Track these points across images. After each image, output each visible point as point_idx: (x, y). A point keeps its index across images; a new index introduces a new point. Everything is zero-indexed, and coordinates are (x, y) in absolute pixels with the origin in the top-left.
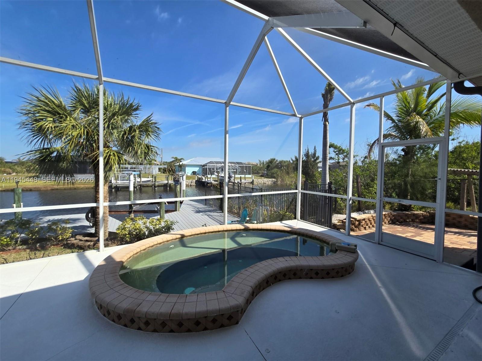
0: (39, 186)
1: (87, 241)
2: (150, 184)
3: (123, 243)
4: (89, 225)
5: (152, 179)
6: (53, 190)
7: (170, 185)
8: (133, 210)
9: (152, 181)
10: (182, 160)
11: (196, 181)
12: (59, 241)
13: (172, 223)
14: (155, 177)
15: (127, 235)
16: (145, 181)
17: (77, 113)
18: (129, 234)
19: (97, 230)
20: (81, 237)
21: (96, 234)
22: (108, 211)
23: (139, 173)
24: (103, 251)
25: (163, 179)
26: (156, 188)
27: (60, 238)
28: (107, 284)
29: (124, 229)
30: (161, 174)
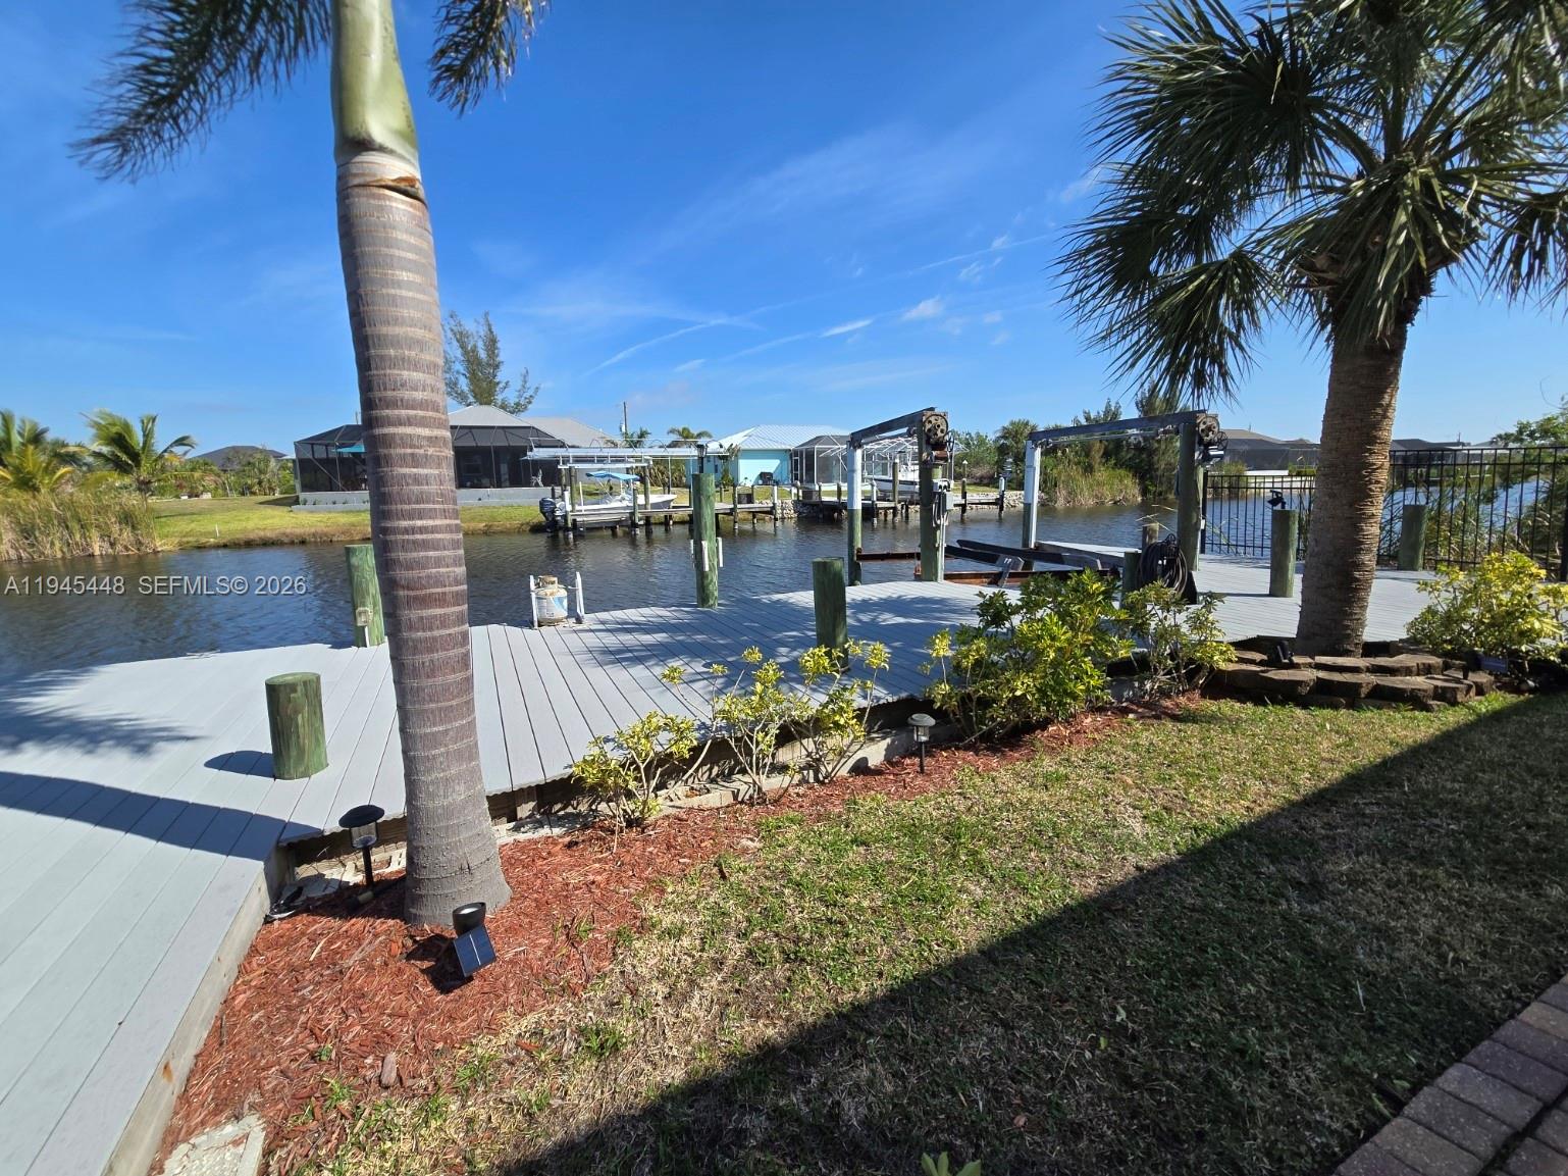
5: (672, 497)
11: (796, 503)
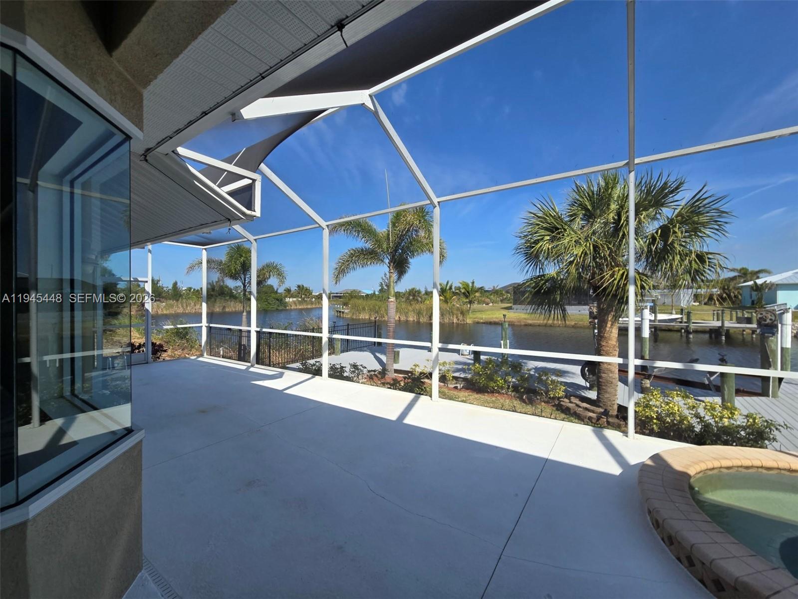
0: (513, 320)
1: (586, 409)
2: (677, 327)
3: (645, 431)
4: (585, 385)
5: (679, 316)
6: (526, 325)
7: (728, 331)
8: (654, 374)
9: (680, 320)
10: (761, 275)
12: (550, 398)
13: (769, 424)
14: (689, 314)
15: (655, 419)
16: (665, 320)
17: (577, 222)
18: (657, 419)
19: (600, 396)
20: (577, 401)
21: (599, 403)
22: (617, 370)
23: (652, 304)
24: (634, 439)
25: (706, 318)
26: (691, 336)
27: (552, 396)
28: (677, 507)
29: (647, 406)
30: (700, 308)
